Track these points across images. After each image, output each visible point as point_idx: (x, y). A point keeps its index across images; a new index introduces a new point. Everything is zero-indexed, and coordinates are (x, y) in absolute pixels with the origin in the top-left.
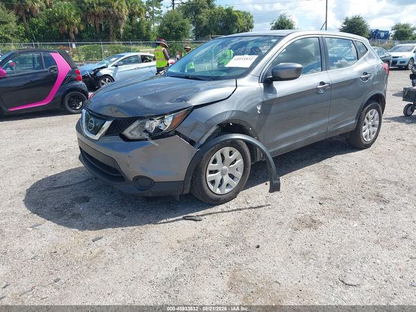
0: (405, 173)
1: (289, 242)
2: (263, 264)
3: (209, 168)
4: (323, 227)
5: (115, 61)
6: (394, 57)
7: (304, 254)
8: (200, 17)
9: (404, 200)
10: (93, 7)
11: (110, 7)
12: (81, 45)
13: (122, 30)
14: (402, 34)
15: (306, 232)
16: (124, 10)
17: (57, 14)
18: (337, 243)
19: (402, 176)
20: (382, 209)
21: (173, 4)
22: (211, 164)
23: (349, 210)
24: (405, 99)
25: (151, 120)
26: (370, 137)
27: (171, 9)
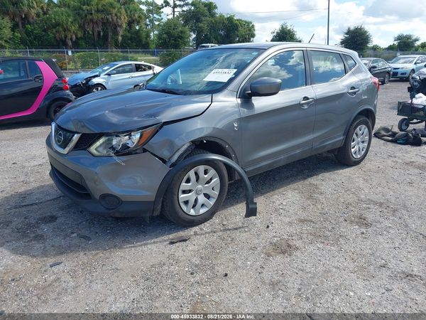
0: (391, 193)
1: (260, 270)
2: (229, 295)
3: (181, 188)
4: (298, 253)
5: (108, 69)
6: (395, 69)
7: (273, 285)
8: (201, 25)
9: (387, 223)
10: (92, 14)
11: (108, 14)
12: (77, 52)
13: (120, 38)
14: (405, 45)
15: (279, 258)
16: (122, 18)
17: (54, 21)
18: (310, 272)
19: (388, 197)
20: (363, 233)
21: (174, 12)
22: (183, 184)
23: (329, 234)
24: (400, 112)
25: (117, 136)
26: (359, 154)
27: (171, 17)
